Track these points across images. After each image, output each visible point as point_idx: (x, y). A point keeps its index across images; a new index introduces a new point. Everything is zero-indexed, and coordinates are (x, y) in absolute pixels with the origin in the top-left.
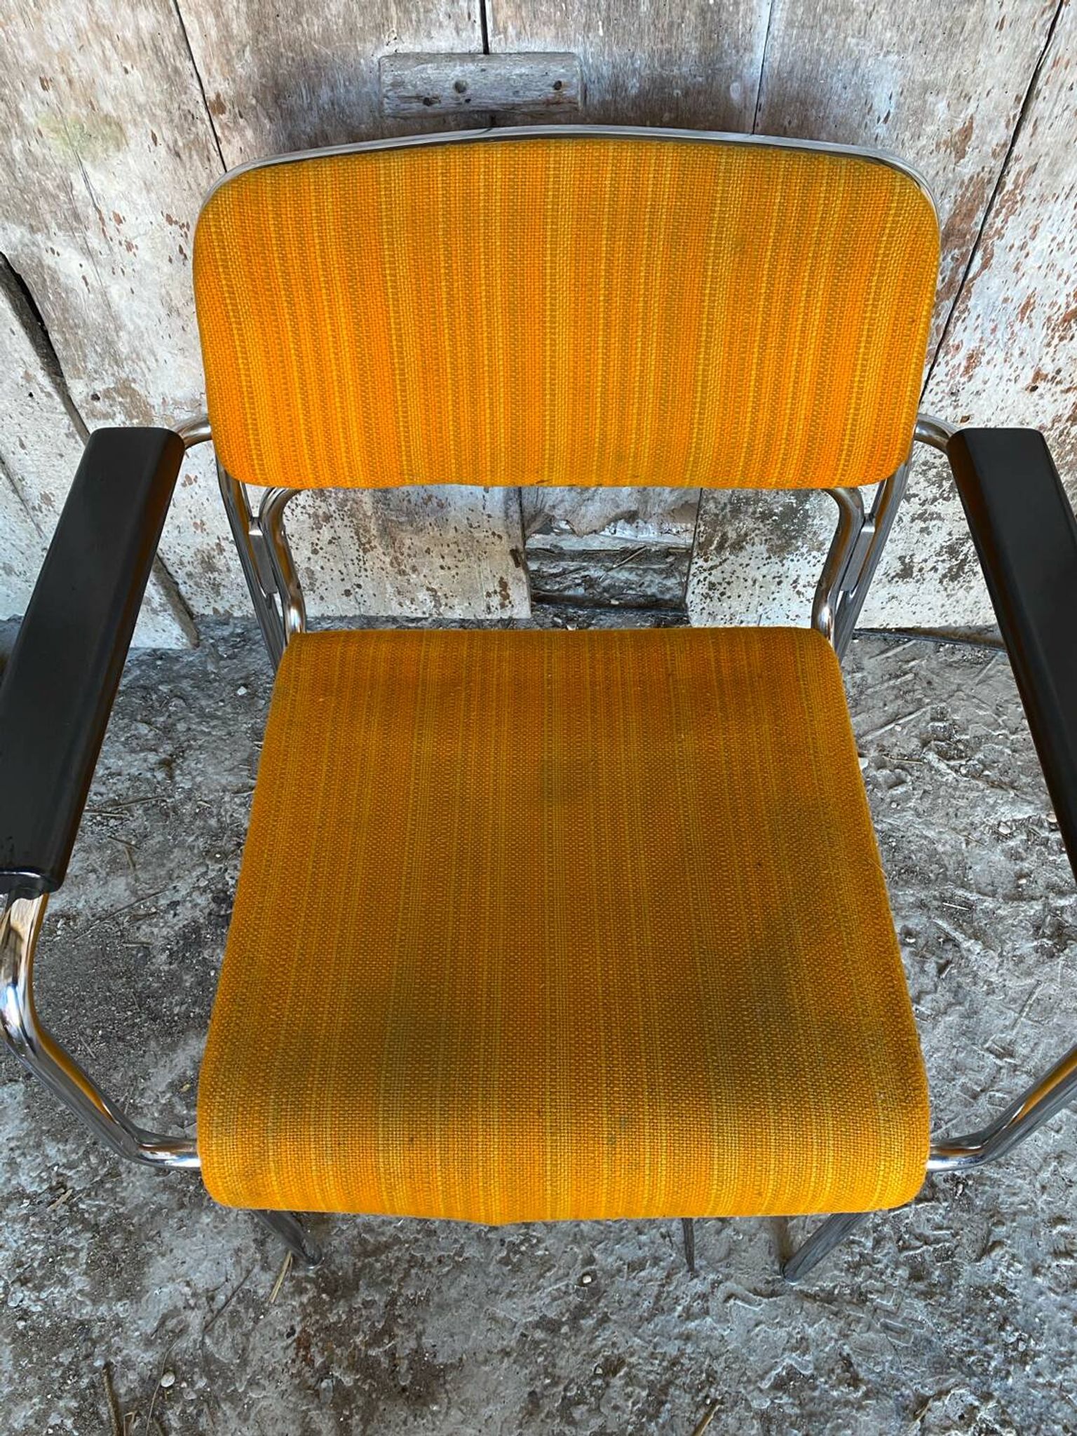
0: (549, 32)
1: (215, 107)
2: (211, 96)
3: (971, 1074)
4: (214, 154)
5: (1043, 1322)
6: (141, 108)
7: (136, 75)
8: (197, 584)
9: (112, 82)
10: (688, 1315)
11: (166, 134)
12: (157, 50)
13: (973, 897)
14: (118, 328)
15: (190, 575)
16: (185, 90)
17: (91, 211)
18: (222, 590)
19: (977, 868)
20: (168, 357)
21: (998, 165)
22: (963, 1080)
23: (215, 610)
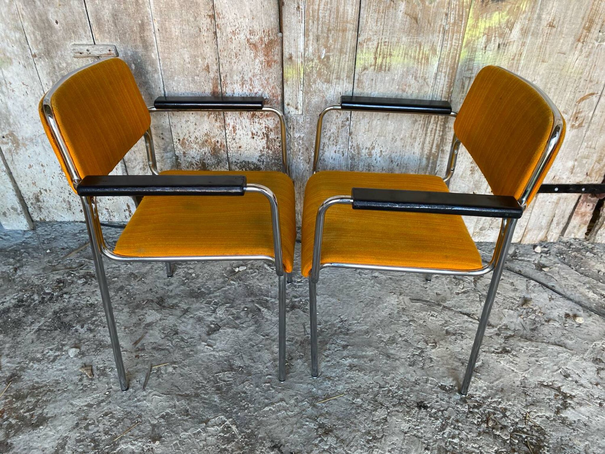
0: (108, 40)
1: (34, 56)
2: (33, 53)
3: (254, 341)
4: (34, 67)
5: (255, 400)
6: (16, 55)
7: (15, 48)
8: (34, 207)
9: (10, 49)
10: (139, 401)
11: (22, 62)
12: (20, 42)
13: (268, 299)
14: (10, 115)
15: (32, 204)
16: (27, 51)
17: (3, 81)
18: (42, 210)
19: (272, 292)
20: (23, 124)
21: (218, 74)
22: (251, 342)
23: (40, 219)
